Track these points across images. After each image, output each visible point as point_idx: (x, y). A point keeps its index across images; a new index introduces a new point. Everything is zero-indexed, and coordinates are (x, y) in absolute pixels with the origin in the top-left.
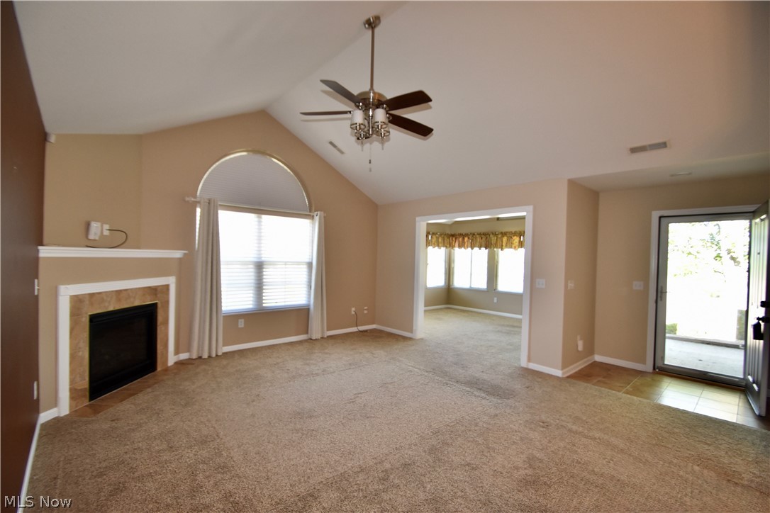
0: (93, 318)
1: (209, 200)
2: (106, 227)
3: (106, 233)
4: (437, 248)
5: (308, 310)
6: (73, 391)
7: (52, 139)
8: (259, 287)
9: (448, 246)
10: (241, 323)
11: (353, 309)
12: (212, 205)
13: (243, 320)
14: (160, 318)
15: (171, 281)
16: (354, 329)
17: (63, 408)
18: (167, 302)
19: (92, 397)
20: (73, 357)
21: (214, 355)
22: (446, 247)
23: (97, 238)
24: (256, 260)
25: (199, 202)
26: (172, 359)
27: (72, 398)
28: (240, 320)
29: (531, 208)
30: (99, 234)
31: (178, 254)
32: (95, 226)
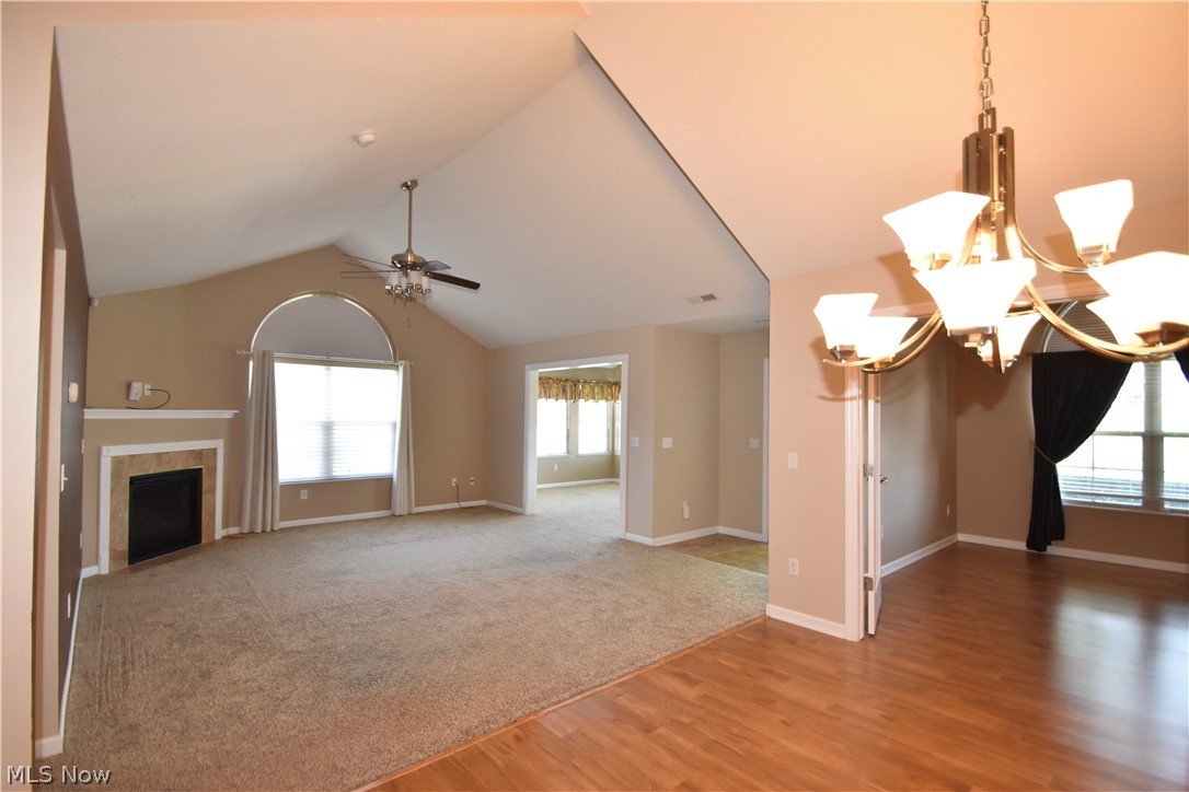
0: (133, 481)
1: (264, 352)
2: (148, 386)
3: (148, 393)
4: (591, 401)
5: (391, 479)
6: (113, 551)
7: (96, 303)
8: (328, 454)
9: (610, 398)
10: (304, 495)
11: (454, 480)
12: (267, 357)
13: (306, 491)
14: (205, 486)
15: (219, 445)
16: (456, 505)
17: (104, 567)
18: (214, 468)
19: (131, 561)
20: (113, 517)
21: (269, 529)
22: (607, 399)
23: (138, 399)
24: (324, 420)
25: (252, 355)
26: (219, 533)
27: (111, 559)
28: (302, 491)
29: (626, 356)
30: (140, 394)
31: (228, 414)
32: (136, 386)
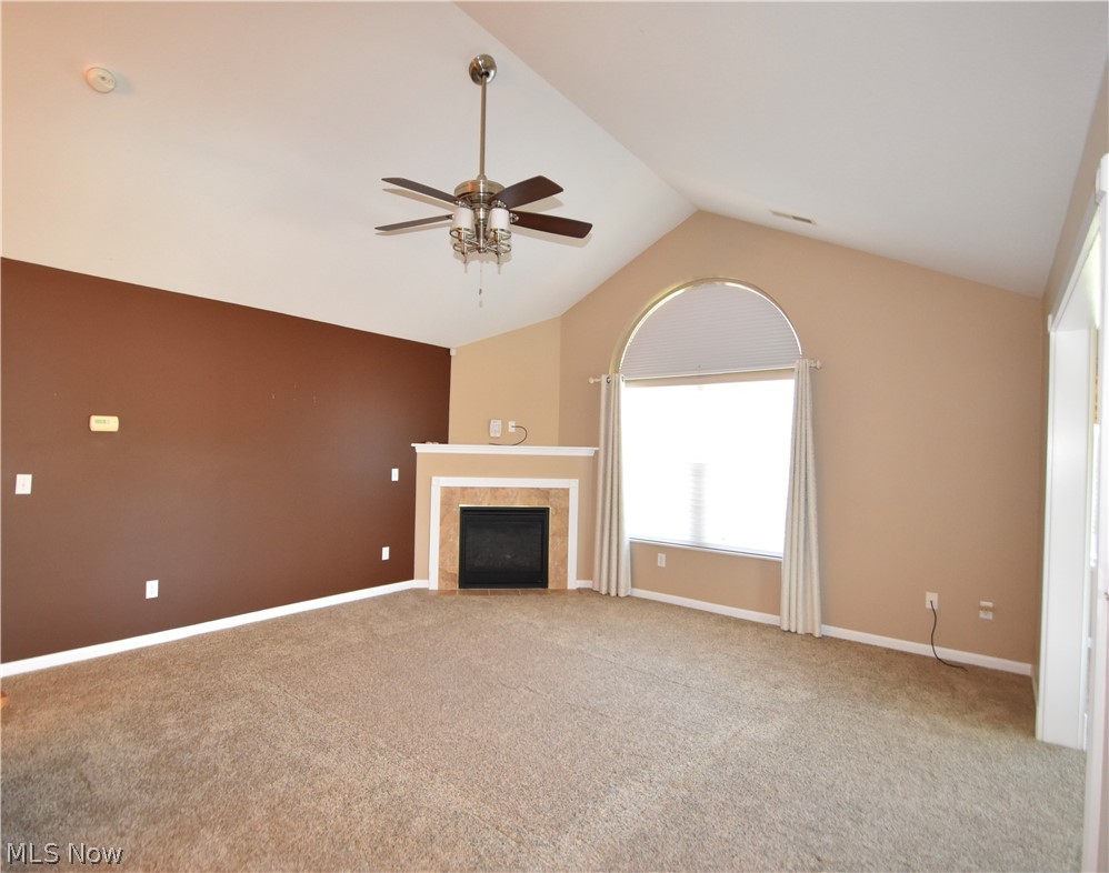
0: (464, 511)
2: (512, 423)
3: (512, 430)
8: (698, 509)
10: (662, 560)
11: (932, 597)
13: (664, 555)
14: (554, 527)
15: (573, 486)
17: (433, 582)
18: (566, 510)
19: (462, 584)
21: (613, 593)
23: (499, 435)
24: (696, 461)
26: (573, 582)
27: (440, 577)
28: (660, 555)
30: (502, 431)
32: (497, 423)
